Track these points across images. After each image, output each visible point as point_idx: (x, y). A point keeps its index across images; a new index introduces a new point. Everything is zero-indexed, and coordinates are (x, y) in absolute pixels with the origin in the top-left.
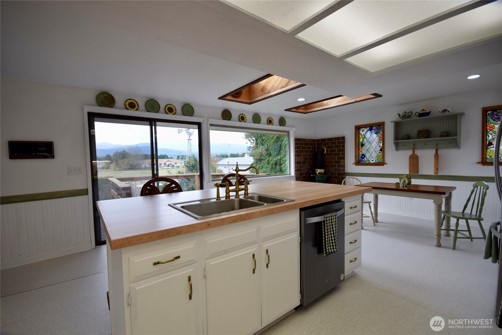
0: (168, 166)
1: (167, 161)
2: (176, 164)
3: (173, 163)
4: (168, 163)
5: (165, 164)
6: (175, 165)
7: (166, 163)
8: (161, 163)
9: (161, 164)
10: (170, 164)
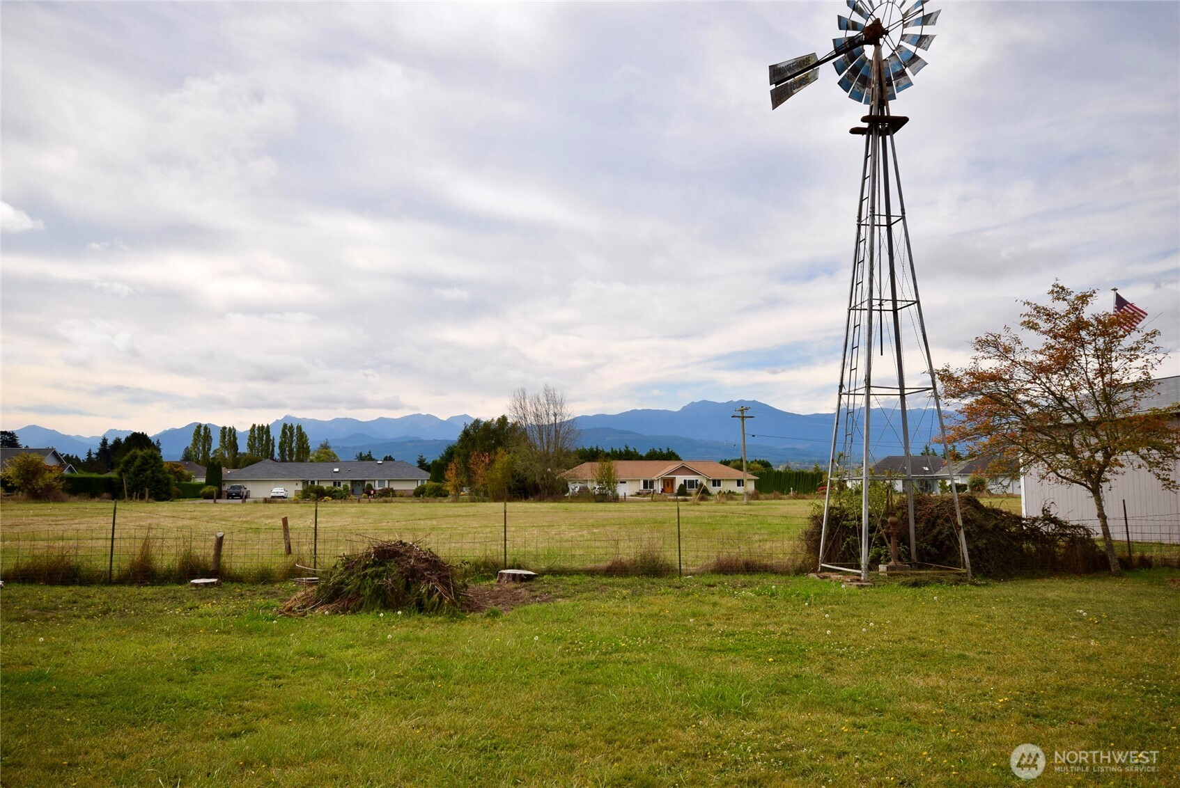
0: (682, 491)
1: (675, 472)
2: (716, 483)
3: (700, 479)
4: (680, 480)
5: (668, 483)
6: (714, 490)
7: (673, 480)
8: (649, 479)
9: (652, 482)
10: (692, 484)
